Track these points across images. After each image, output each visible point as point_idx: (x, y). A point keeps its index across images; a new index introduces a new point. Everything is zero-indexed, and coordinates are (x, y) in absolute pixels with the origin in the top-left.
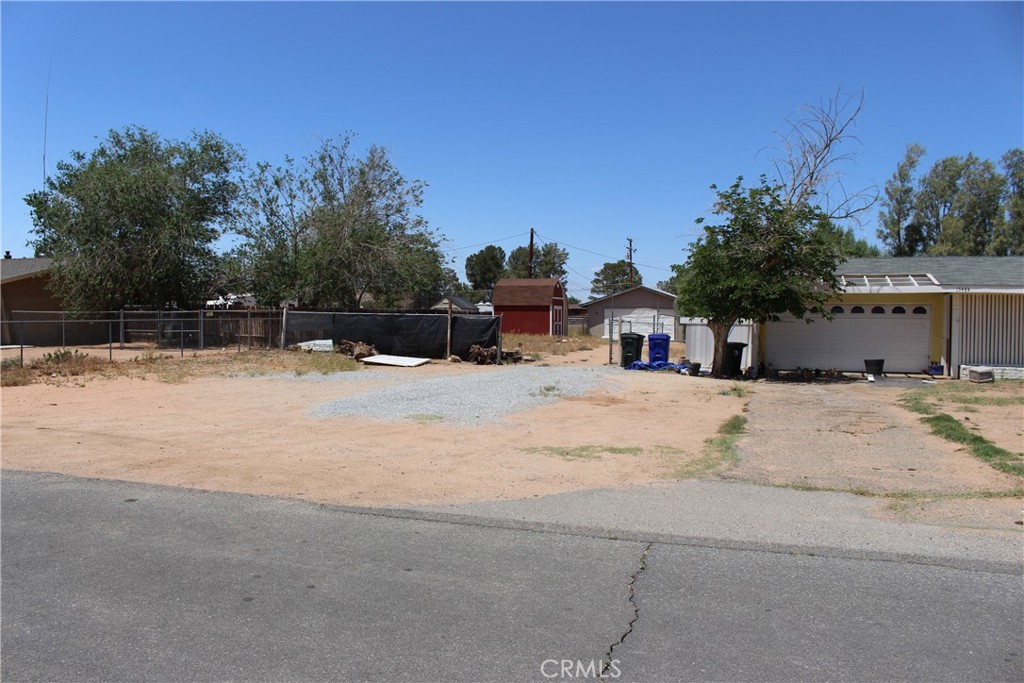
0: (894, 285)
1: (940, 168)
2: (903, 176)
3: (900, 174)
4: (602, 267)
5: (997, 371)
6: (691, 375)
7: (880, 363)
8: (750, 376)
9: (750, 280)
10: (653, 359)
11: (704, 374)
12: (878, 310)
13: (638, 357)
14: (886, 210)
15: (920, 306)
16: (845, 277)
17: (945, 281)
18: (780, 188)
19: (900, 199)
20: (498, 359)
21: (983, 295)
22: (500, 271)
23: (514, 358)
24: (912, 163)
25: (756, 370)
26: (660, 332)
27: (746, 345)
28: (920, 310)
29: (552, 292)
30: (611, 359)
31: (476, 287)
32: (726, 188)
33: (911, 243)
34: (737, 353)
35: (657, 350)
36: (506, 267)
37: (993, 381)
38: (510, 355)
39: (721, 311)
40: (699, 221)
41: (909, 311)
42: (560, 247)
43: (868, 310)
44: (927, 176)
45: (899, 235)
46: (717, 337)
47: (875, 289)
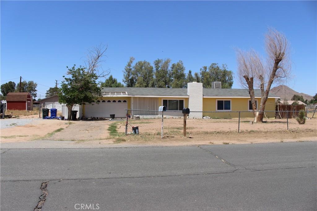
0: (123, 94)
1: (138, 64)
2: (129, 65)
3: (128, 65)
4: (49, 89)
5: (141, 117)
6: (62, 120)
7: (114, 115)
8: (79, 119)
9: (76, 93)
10: (52, 116)
11: (66, 120)
12: (114, 101)
13: (48, 116)
14: (125, 74)
15: (125, 100)
16: (105, 92)
17: (129, 94)
18: (85, 68)
19: (129, 71)
20: (3, 117)
21: (138, 97)
22: (13, 90)
23: (9, 117)
24: (131, 62)
25: (80, 118)
26: (54, 108)
27: (77, 111)
28: (125, 101)
29: (27, 97)
30: (40, 116)
31: (4, 95)
32: (71, 68)
33: (131, 83)
34: (75, 113)
35: (53, 113)
36: (16, 89)
37: (139, 119)
38: (8, 116)
39: (70, 102)
40: (64, 76)
41: (122, 102)
42: (34, 82)
43: (112, 101)
44: (135, 66)
45: (128, 81)
46: (69, 109)
47: (112, 96)
